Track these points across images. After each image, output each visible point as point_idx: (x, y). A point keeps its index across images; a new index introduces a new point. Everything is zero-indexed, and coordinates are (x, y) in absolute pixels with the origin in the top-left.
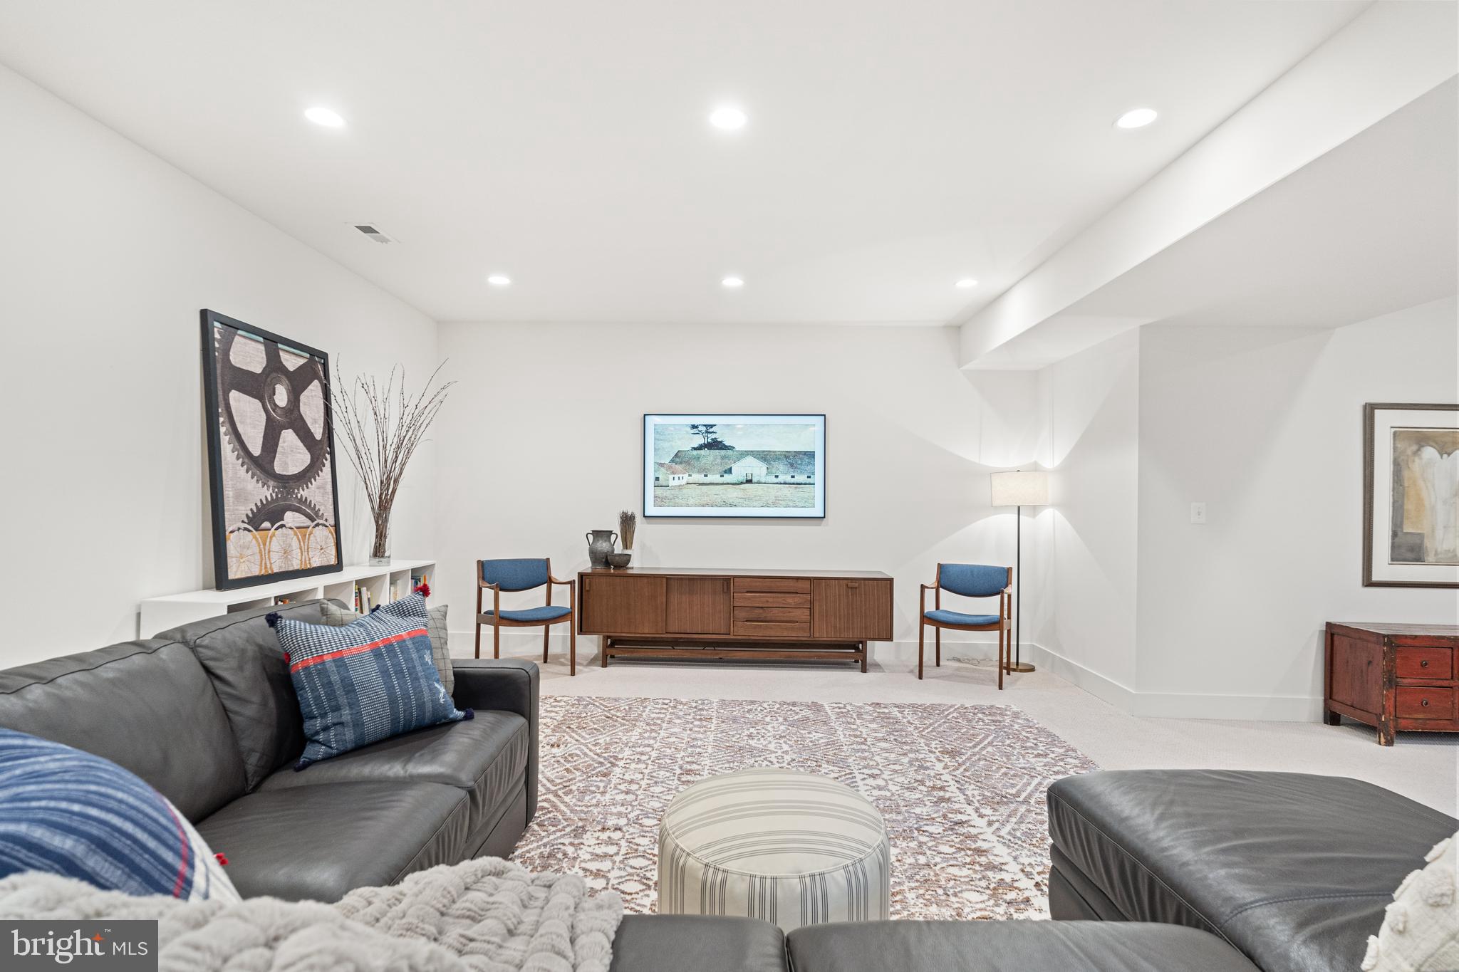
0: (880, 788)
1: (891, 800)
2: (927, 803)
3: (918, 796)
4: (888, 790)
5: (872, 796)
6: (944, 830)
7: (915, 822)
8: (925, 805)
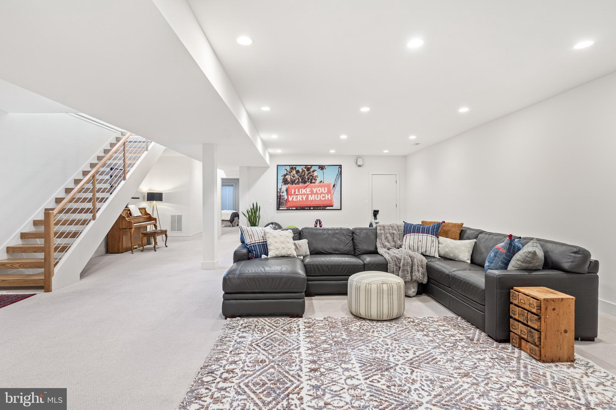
0: (347, 370)
1: (342, 361)
2: (323, 359)
3: (326, 364)
4: (343, 368)
5: (352, 364)
6: (321, 345)
7: (332, 349)
8: (325, 358)
